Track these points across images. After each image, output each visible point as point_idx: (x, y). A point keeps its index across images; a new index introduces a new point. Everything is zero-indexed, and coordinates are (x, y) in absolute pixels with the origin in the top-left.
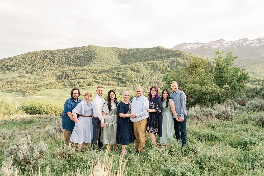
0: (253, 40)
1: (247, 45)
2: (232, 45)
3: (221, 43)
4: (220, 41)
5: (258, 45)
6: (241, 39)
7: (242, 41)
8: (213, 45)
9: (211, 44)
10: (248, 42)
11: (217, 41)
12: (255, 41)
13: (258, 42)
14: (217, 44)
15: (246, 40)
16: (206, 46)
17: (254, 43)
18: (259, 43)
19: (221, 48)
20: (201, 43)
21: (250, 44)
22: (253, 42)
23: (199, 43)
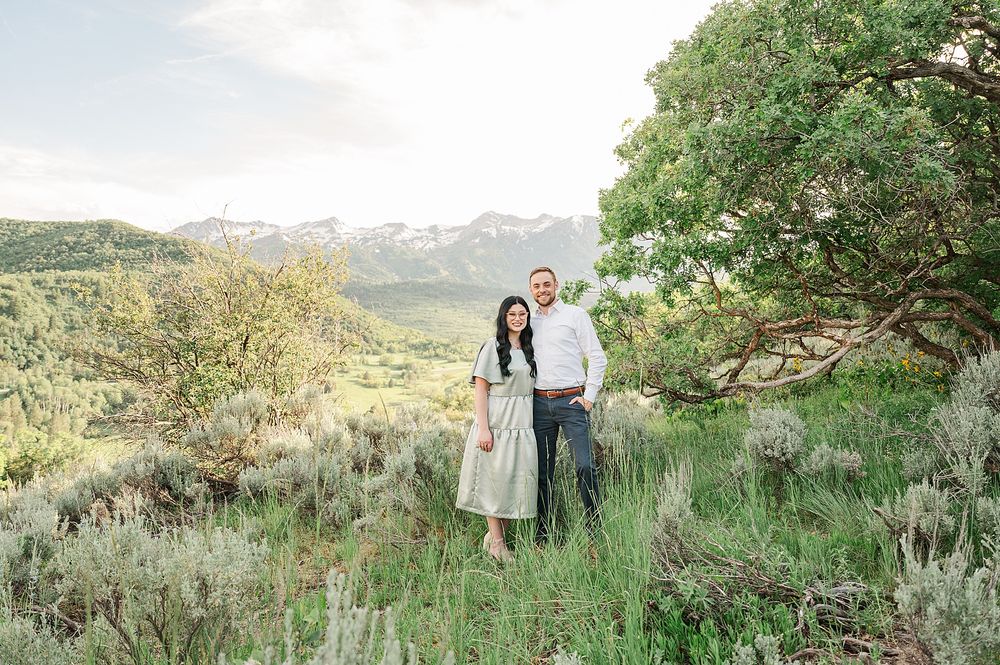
0: (418, 231)
1: (403, 242)
2: (366, 240)
3: (332, 231)
4: (329, 224)
5: (432, 245)
6: (389, 225)
7: (391, 230)
8: (309, 233)
9: (304, 231)
10: (406, 235)
11: (320, 224)
12: (424, 233)
13: (432, 235)
14: (322, 231)
15: (400, 227)
16: (287, 235)
17: (422, 238)
18: (435, 239)
19: (333, 246)
20: (271, 226)
21: (412, 240)
22: (419, 235)
23: (263, 224)
